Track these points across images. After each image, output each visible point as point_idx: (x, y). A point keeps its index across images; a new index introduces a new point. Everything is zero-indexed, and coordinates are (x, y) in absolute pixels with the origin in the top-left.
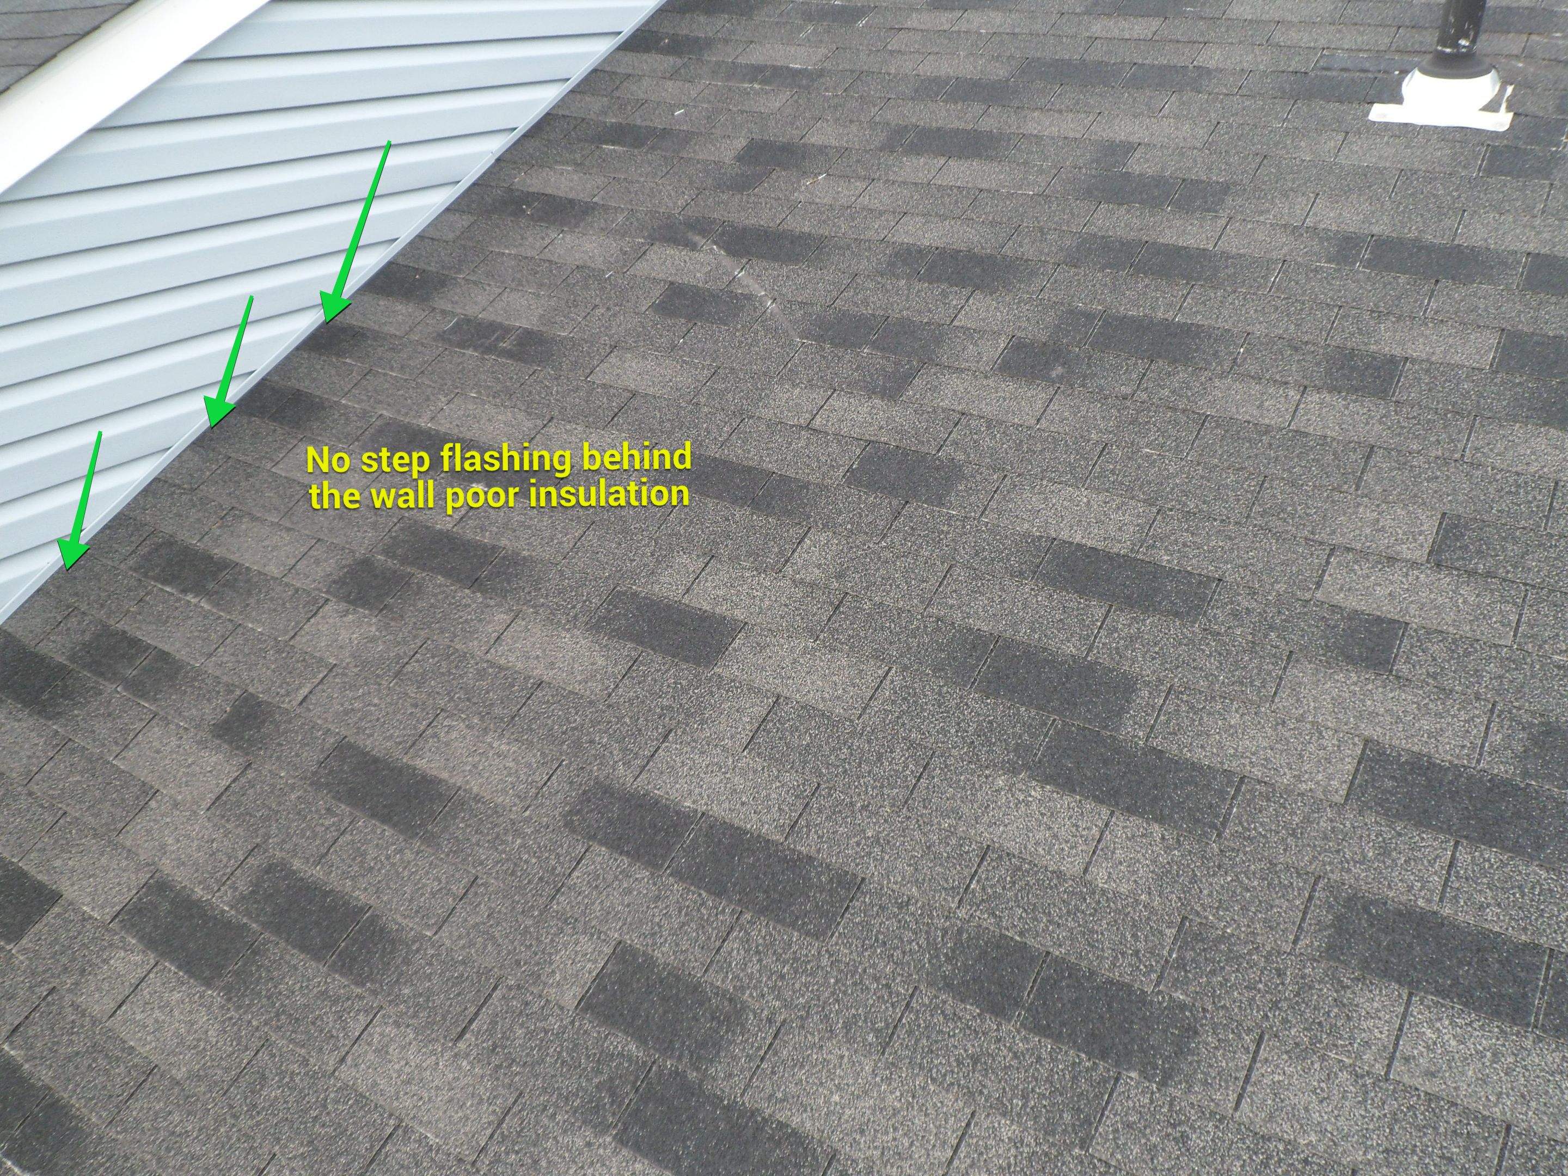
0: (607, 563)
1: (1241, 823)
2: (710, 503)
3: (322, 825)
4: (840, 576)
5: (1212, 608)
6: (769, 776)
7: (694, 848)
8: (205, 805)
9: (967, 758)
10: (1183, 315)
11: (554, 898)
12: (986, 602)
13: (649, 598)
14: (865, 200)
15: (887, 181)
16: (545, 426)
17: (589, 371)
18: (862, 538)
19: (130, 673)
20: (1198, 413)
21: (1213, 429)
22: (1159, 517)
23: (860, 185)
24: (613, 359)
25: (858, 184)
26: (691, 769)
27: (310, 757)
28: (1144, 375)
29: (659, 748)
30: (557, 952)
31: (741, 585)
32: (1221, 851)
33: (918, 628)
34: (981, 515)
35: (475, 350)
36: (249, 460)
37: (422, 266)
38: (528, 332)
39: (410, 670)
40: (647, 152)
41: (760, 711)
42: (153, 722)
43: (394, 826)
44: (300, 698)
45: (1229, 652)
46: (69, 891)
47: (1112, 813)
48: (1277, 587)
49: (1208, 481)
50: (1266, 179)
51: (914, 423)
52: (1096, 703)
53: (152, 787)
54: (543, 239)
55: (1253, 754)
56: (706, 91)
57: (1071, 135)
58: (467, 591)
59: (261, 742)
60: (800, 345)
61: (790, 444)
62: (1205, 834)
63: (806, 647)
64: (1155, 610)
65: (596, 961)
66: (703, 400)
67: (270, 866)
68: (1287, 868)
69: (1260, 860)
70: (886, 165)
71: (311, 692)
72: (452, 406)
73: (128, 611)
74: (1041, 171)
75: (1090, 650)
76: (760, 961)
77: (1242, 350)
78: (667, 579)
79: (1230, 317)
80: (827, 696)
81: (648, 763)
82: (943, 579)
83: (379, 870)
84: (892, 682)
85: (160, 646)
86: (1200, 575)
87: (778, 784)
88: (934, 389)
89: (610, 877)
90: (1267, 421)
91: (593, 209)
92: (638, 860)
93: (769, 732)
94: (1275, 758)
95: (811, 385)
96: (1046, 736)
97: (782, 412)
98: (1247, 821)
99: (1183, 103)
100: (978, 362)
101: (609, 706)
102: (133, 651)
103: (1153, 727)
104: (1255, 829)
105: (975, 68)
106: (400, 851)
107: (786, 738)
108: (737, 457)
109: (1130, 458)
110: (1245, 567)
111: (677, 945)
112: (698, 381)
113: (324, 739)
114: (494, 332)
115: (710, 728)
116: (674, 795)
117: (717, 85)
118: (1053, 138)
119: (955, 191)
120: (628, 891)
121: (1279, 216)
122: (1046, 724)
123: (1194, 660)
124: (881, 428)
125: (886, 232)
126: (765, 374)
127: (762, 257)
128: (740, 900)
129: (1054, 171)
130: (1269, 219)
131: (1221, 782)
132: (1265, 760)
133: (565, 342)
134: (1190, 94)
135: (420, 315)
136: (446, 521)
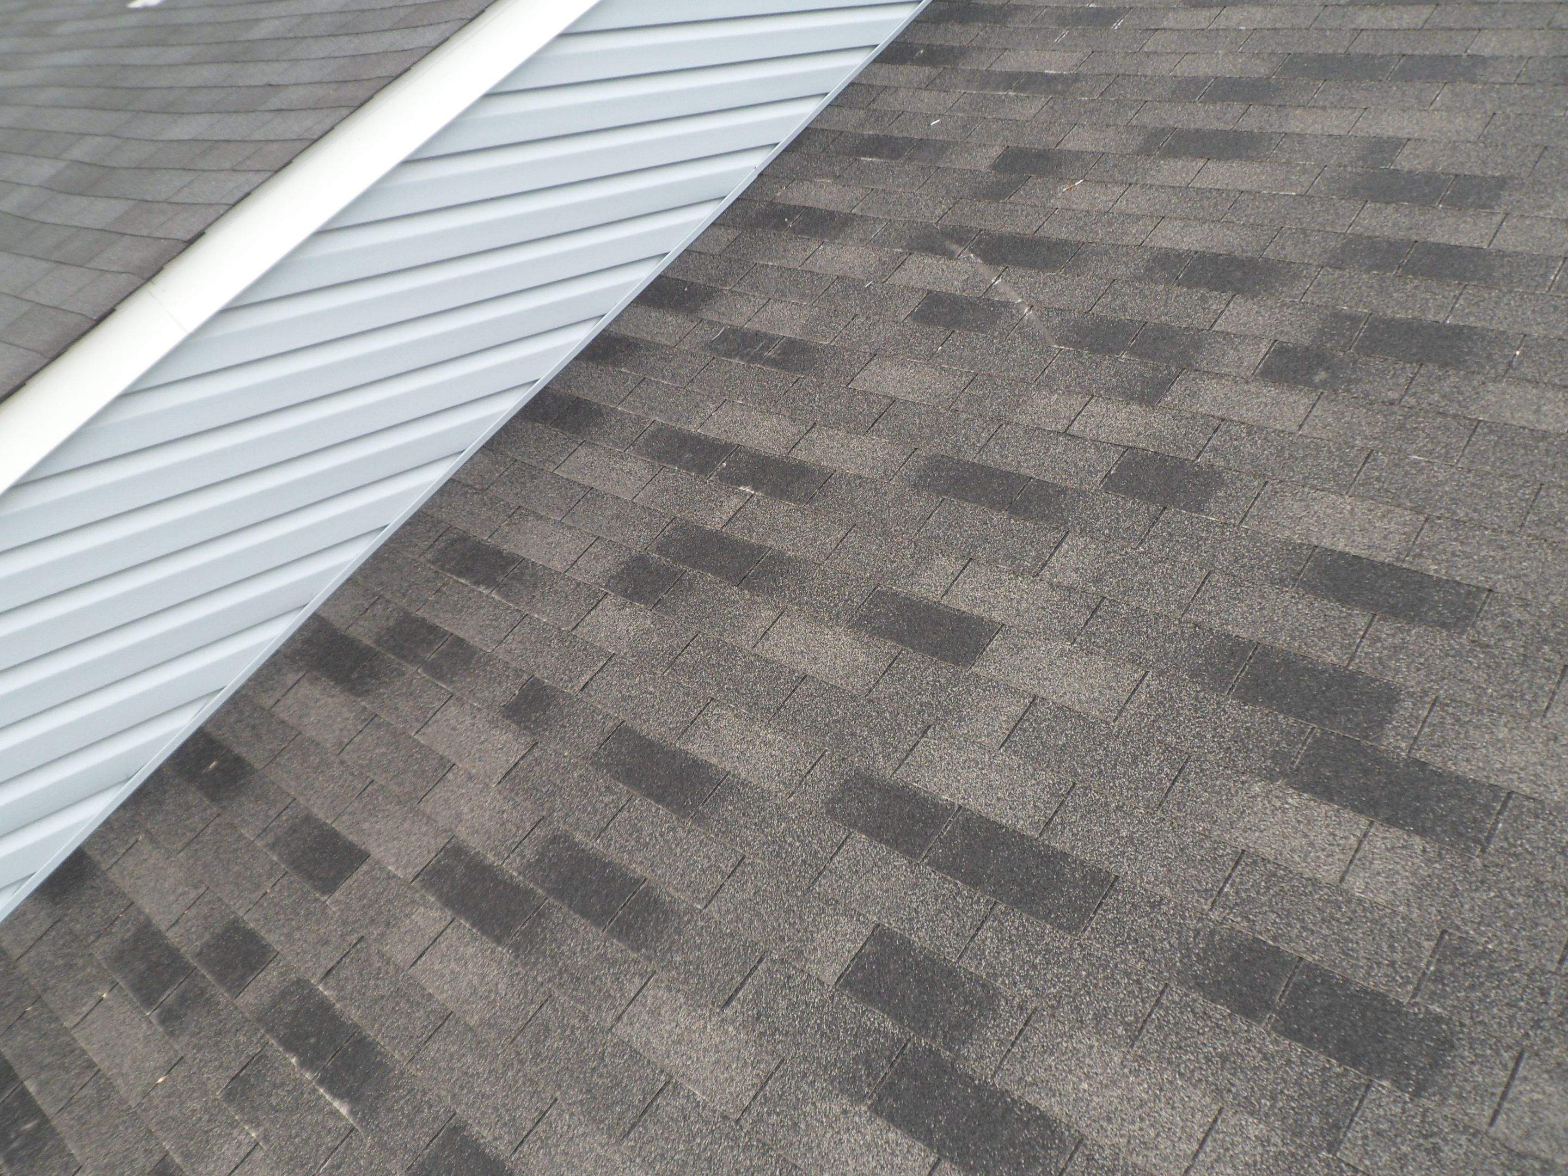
0: (868, 564)
1: (1506, 839)
2: (969, 507)
3: (602, 801)
4: (1097, 580)
5: (1482, 620)
6: (1025, 773)
7: (951, 840)
8: (496, 779)
9: (1223, 764)
10: (1454, 317)
11: (816, 880)
12: (1245, 609)
13: (907, 599)
14: (1122, 205)
15: (1145, 185)
16: (808, 431)
17: (849, 378)
18: (1120, 543)
19: (430, 656)
20: (1469, 419)
21: (1485, 435)
22: (1427, 526)
23: (1118, 190)
24: (873, 366)
25: (1115, 189)
26: (949, 764)
27: (591, 740)
28: (1413, 379)
29: (918, 742)
30: (819, 931)
31: (999, 588)
32: (1485, 866)
33: (1175, 633)
34: (1241, 522)
35: (742, 358)
36: (534, 463)
37: (690, 278)
38: (791, 342)
39: (682, 661)
40: (904, 163)
41: (1017, 710)
42: (451, 701)
43: (668, 806)
44: (582, 685)
45: (1498, 665)
46: (376, 852)
47: (1372, 823)
48: (1552, 598)
49: (1480, 489)
50: (1547, 171)
51: (1172, 429)
52: (1356, 713)
53: (449, 761)
54: (805, 250)
55: (1522, 769)
56: (961, 100)
57: (1336, 132)
58: (735, 588)
59: (546, 724)
60: (1057, 351)
61: (1048, 450)
62: (1468, 848)
63: (1063, 650)
64: (1421, 620)
65: (854, 942)
66: (961, 406)
67: (555, 838)
68: (1555, 886)
69: (1525, 877)
70: (1144, 169)
71: (591, 679)
72: (720, 412)
73: (427, 601)
74: (1304, 171)
75: (1352, 659)
76: (1013, 950)
77: (1518, 353)
78: (926, 581)
79: (1506, 318)
80: (1083, 698)
81: (907, 756)
82: (1202, 585)
83: (654, 846)
84: (1148, 686)
85: (456, 633)
86: (1469, 585)
87: (1034, 782)
88: (1193, 395)
89: (869, 864)
90: (1544, 427)
91: (853, 220)
92: (897, 848)
93: (1025, 731)
94: (1545, 774)
95: (1068, 391)
96: (1304, 744)
97: (1039, 418)
98: (1513, 837)
99: (1456, 95)
100: (1238, 367)
101: (870, 701)
102: (432, 637)
103: (1416, 738)
104: (1521, 845)
105: (1235, 66)
106: (674, 829)
107: (1042, 738)
108: (995, 462)
109: (1396, 465)
110: (1518, 577)
111: (933, 931)
112: (957, 388)
113: (604, 723)
114: (758, 341)
115: (967, 726)
116: (932, 788)
117: (971, 94)
118: (1316, 136)
119: (1214, 193)
120: (887, 878)
121: (1560, 210)
122: (1304, 732)
123: (1461, 672)
124: (1139, 434)
125: (1143, 237)
126: (1022, 380)
127: (1018, 264)
128: (994, 892)
129: (1317, 170)
130: (1549, 214)
131: (1487, 796)
132: (1535, 775)
133: (827, 351)
134: (1463, 85)
135: (689, 326)
136: (715, 522)
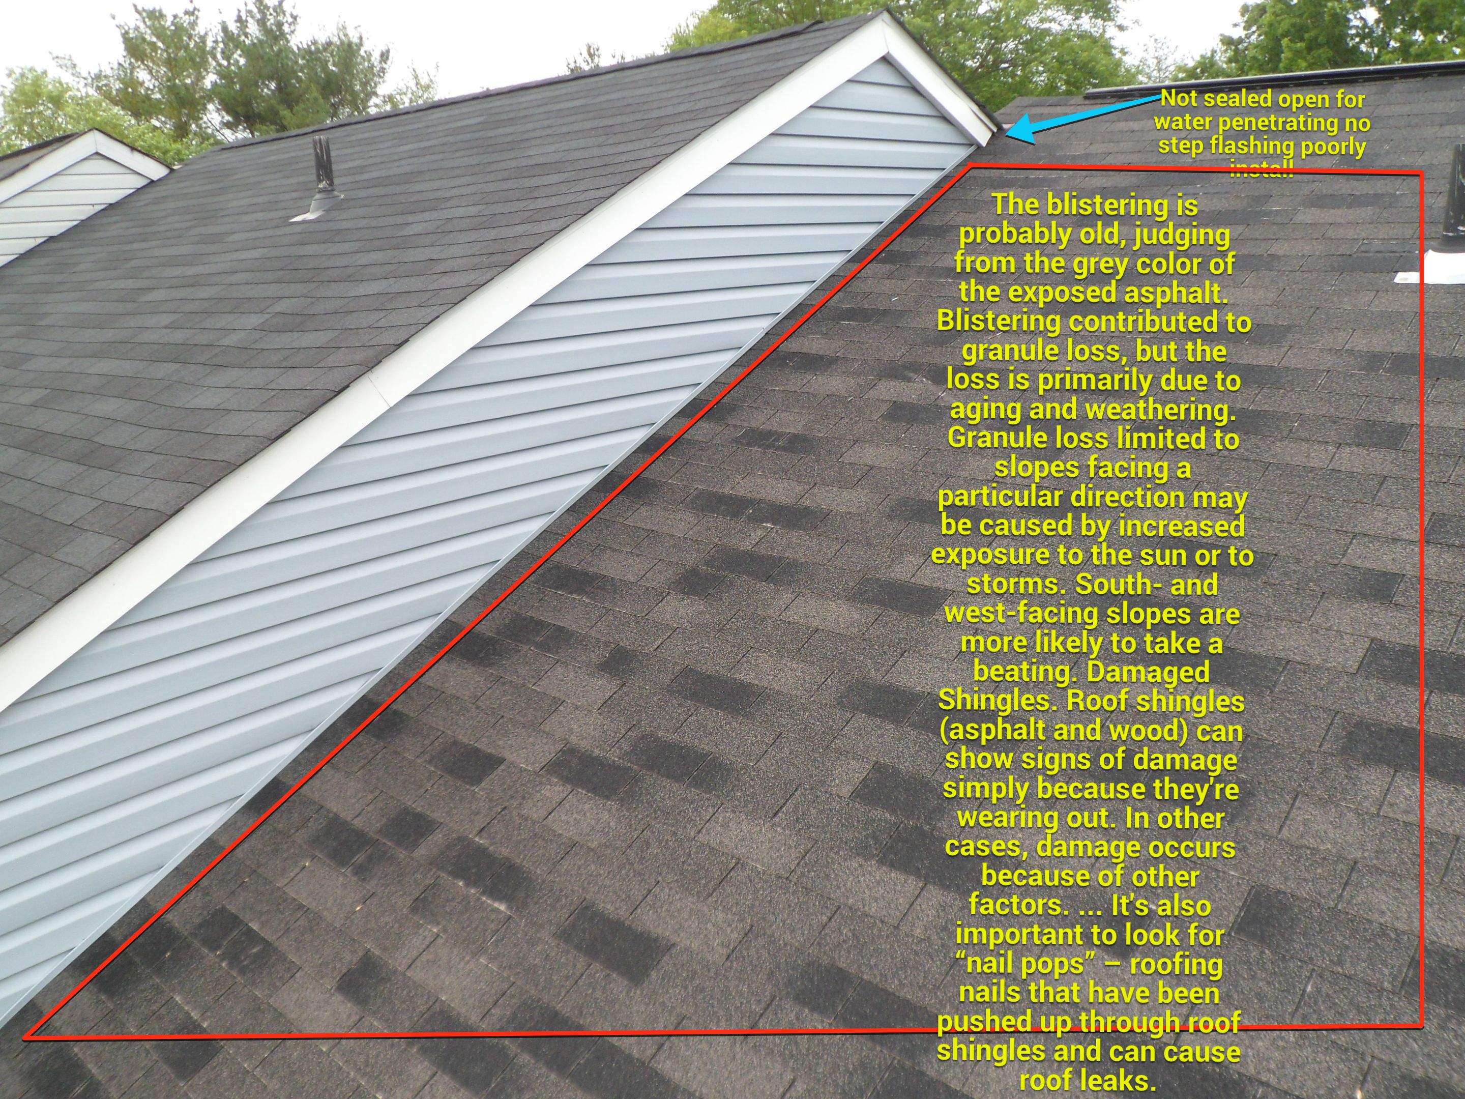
0: (858, 563)
2: (927, 526)
3: (676, 712)
7: (923, 712)
8: (596, 707)
11: (832, 742)
13: (887, 581)
16: (811, 489)
17: (839, 456)
19: (538, 639)
24: (856, 447)
26: (920, 671)
27: (665, 678)
29: (898, 661)
30: (836, 769)
31: (950, 571)
35: (759, 447)
36: (608, 518)
38: (795, 436)
39: (728, 628)
40: (873, 325)
42: (557, 665)
43: (724, 710)
44: (655, 647)
46: (509, 756)
53: (560, 700)
54: (802, 380)
56: (913, 286)
58: (764, 583)
59: (631, 672)
65: (861, 773)
66: (919, 468)
67: (643, 735)
71: (662, 643)
72: (745, 480)
73: (533, 606)
77: (1296, 424)
78: (900, 570)
79: (1289, 405)
81: (891, 669)
83: (716, 733)
85: (557, 624)
89: (869, 729)
90: (1312, 465)
91: (837, 360)
92: (887, 719)
94: (1310, 651)
101: (863, 640)
102: (540, 627)
106: (730, 723)
110: (1294, 547)
111: (914, 762)
113: (674, 668)
114: (772, 436)
116: (909, 685)
117: (921, 281)
120: (881, 736)
125: (1045, 365)
133: (822, 440)
135: (719, 429)
136: (746, 545)
